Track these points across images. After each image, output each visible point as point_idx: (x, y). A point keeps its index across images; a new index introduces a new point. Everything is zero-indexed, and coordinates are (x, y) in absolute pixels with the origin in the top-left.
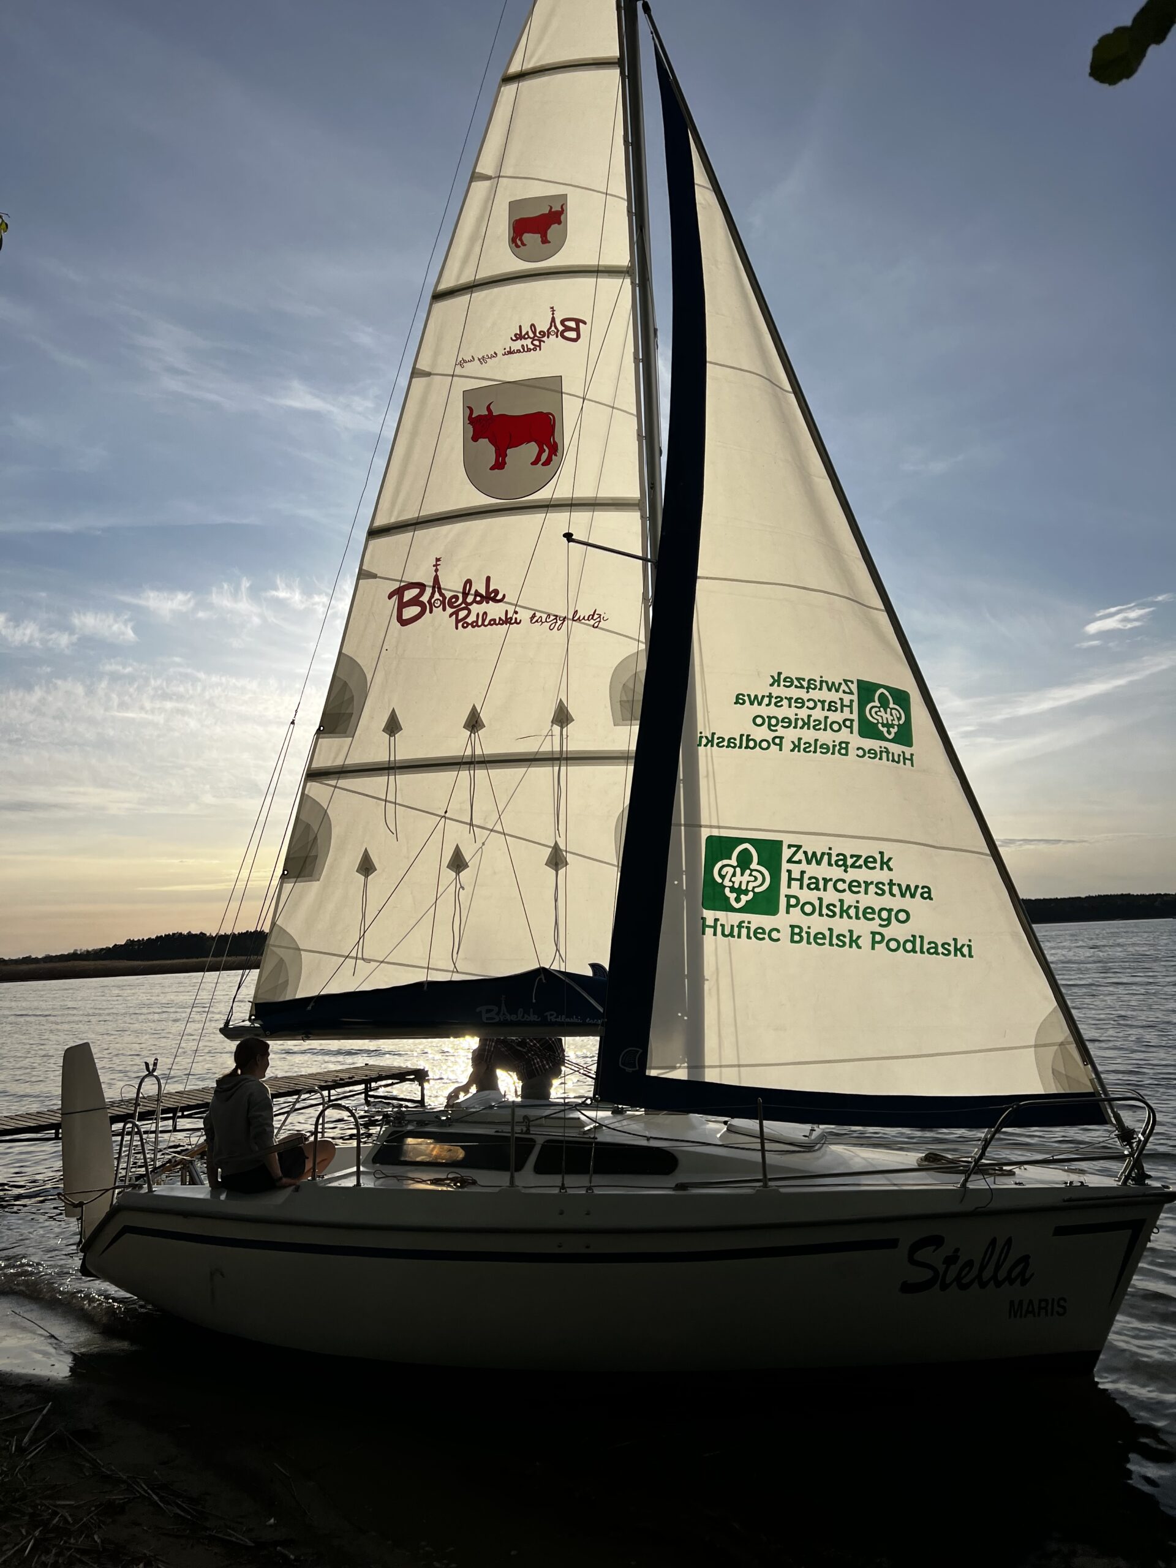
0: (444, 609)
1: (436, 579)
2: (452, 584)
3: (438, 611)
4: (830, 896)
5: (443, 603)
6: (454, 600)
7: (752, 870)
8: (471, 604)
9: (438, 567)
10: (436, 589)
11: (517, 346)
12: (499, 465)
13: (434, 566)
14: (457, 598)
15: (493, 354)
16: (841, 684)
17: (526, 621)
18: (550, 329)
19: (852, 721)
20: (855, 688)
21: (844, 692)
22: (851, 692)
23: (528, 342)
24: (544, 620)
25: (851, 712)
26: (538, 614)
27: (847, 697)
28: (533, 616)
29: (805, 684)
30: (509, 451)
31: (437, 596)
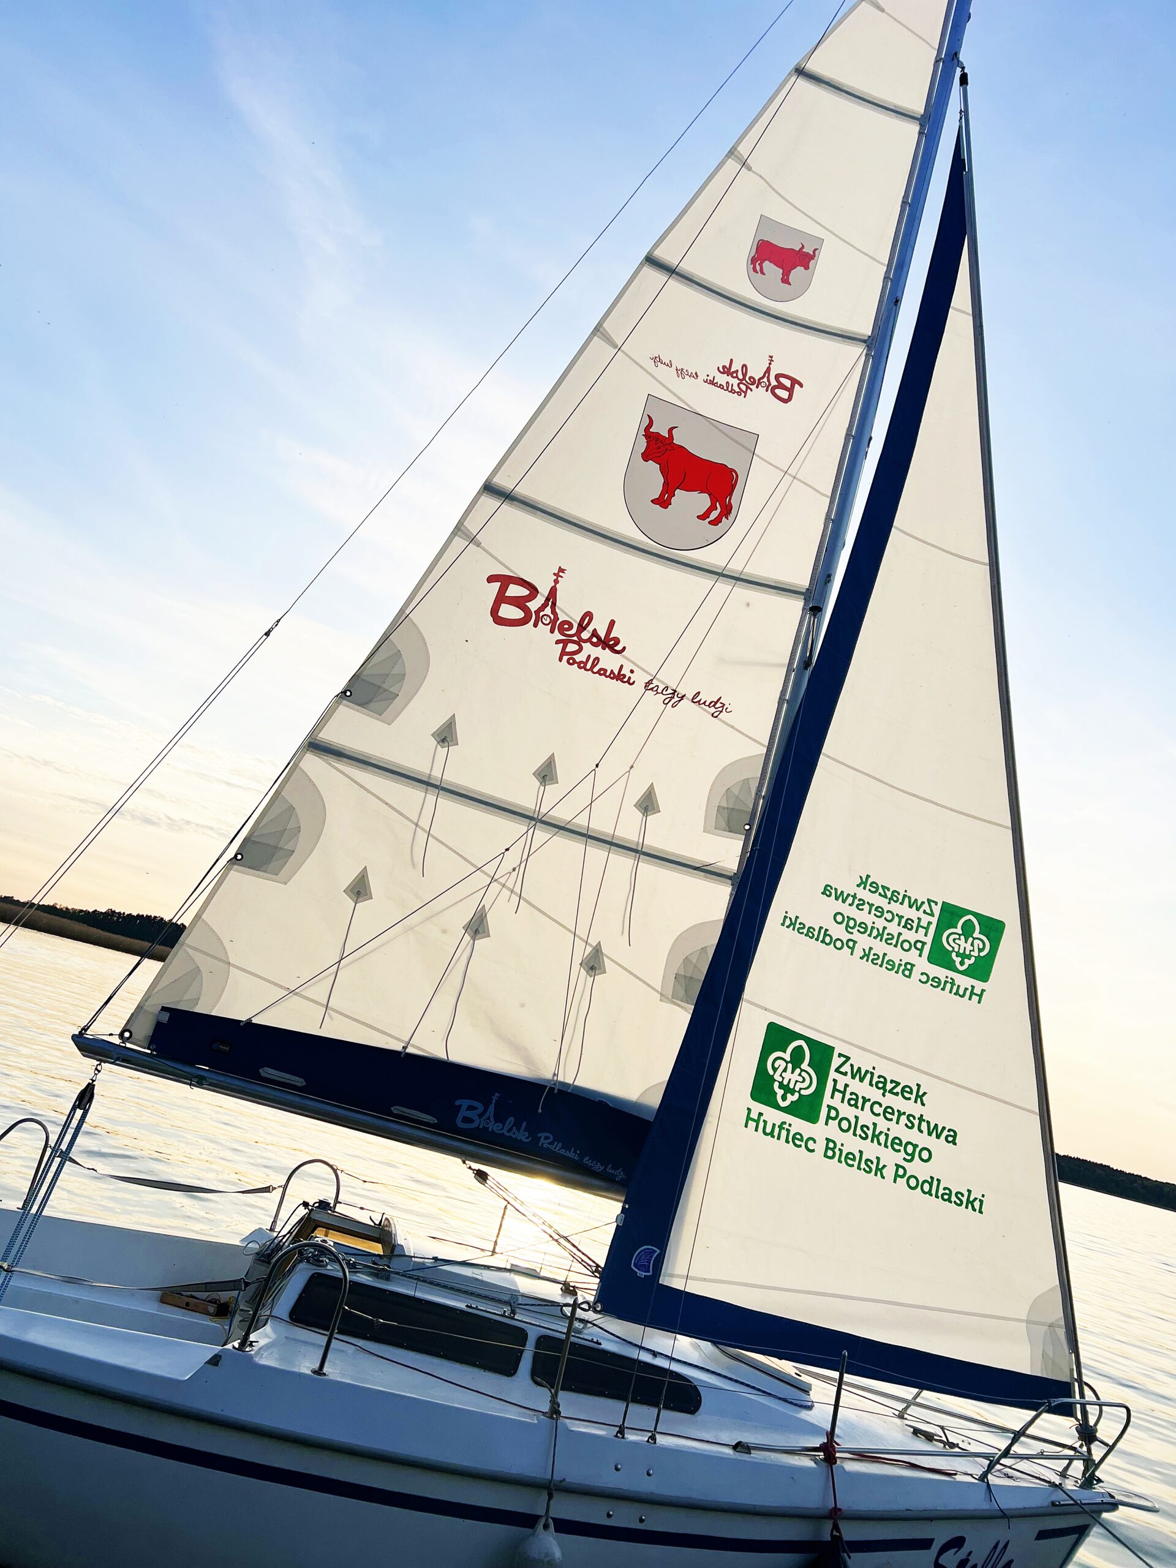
0: (552, 631)
1: (553, 592)
2: (570, 609)
3: (543, 629)
4: (866, 1118)
5: (553, 623)
6: (566, 626)
7: (802, 1070)
8: (585, 641)
9: (559, 578)
10: (550, 603)
11: (722, 379)
12: (663, 502)
13: (554, 574)
14: (571, 627)
15: (694, 373)
16: (923, 903)
17: (639, 686)
18: (763, 377)
19: (924, 944)
20: (937, 910)
21: (925, 912)
22: (932, 915)
23: (735, 382)
24: (660, 691)
25: (926, 935)
26: (655, 682)
27: (925, 920)
28: (650, 682)
29: (889, 894)
30: (678, 492)
31: (548, 611)
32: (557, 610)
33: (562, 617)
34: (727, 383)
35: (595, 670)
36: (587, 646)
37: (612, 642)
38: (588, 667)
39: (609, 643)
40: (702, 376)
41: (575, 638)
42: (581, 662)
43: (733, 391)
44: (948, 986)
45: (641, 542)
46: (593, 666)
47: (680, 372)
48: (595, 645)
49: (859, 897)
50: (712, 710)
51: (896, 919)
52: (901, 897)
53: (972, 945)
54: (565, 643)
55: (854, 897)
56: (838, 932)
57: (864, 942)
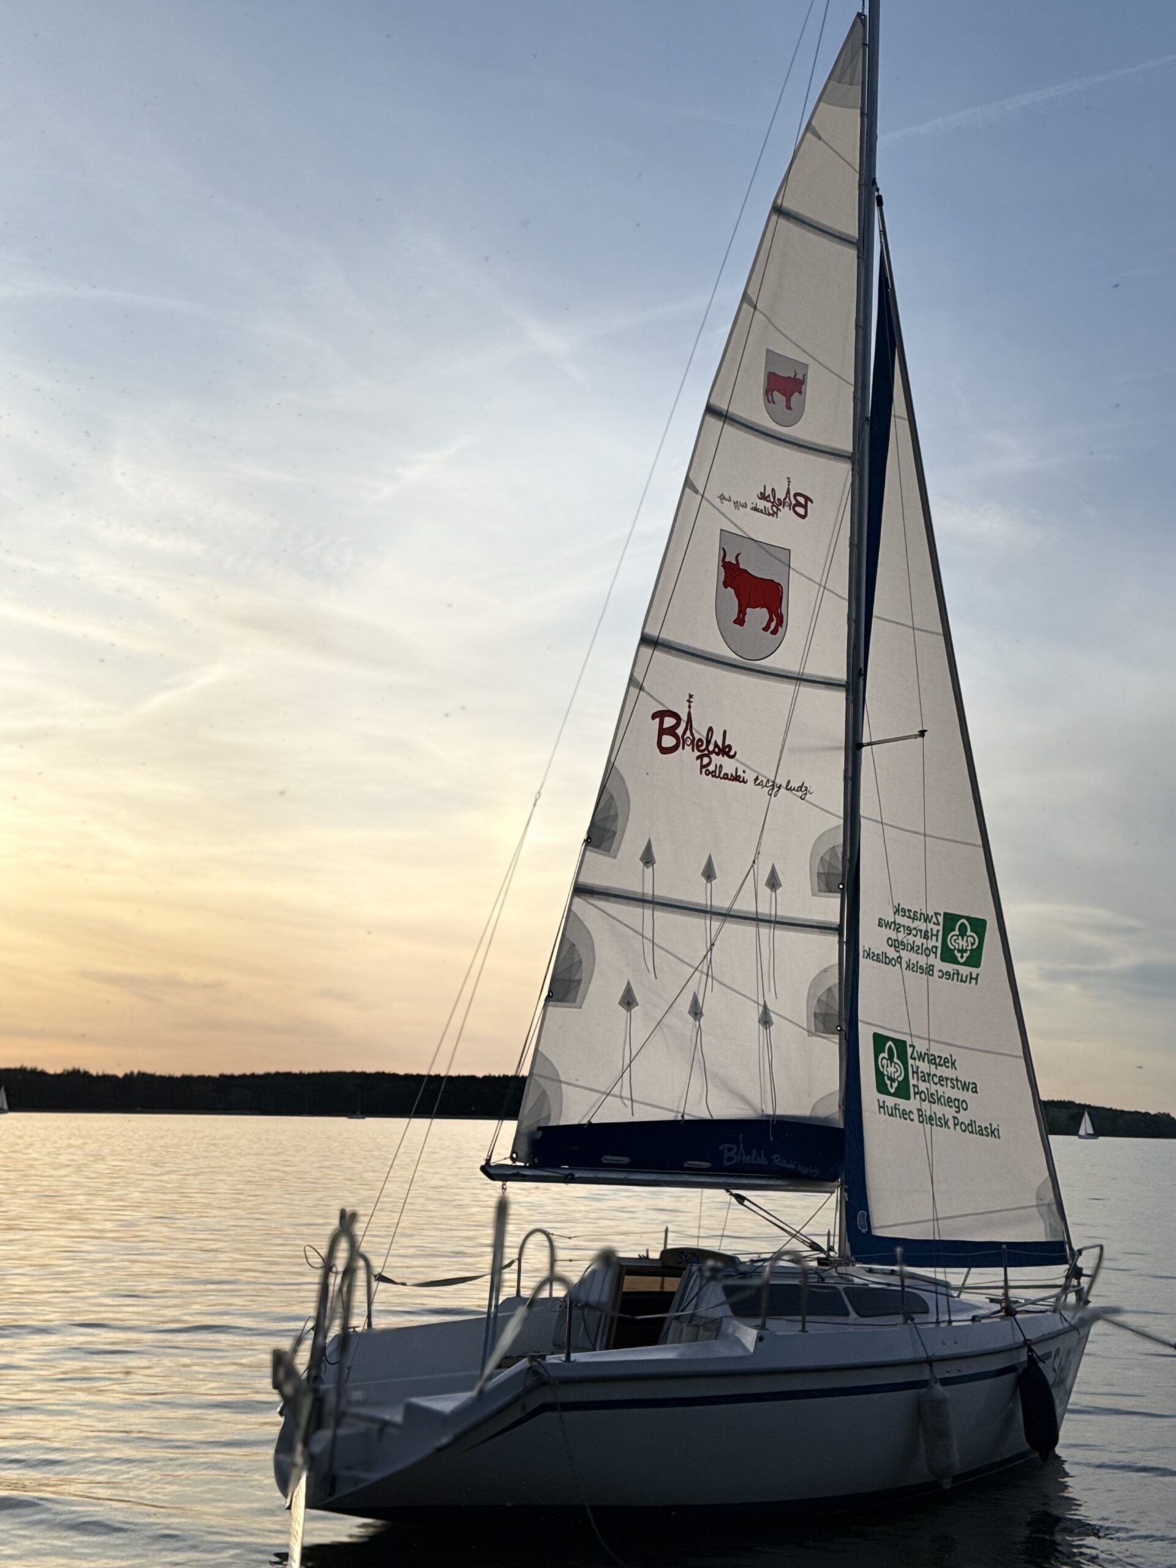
1: (689, 717)
2: (700, 728)
3: (688, 749)
4: (932, 1087)
5: (693, 742)
6: (700, 743)
8: (712, 753)
9: (691, 704)
10: (689, 727)
11: (762, 504)
13: (687, 700)
14: (703, 743)
15: (744, 503)
16: (932, 916)
17: (751, 782)
18: (785, 499)
19: (936, 947)
20: (941, 919)
21: (934, 923)
22: (938, 924)
23: (769, 505)
24: (764, 784)
25: (937, 940)
26: (761, 778)
27: (935, 928)
28: (757, 779)
29: (912, 915)
30: (747, 610)
31: (688, 734)
32: (694, 731)
33: (697, 737)
34: (765, 507)
35: (722, 776)
36: (713, 756)
37: (727, 750)
38: (717, 775)
39: (725, 751)
40: (750, 506)
41: (706, 752)
42: (713, 772)
43: (769, 514)
44: (956, 976)
45: (730, 658)
46: (720, 772)
47: (736, 504)
48: (718, 754)
49: (897, 922)
50: (800, 794)
51: (919, 933)
52: (919, 916)
53: (967, 941)
54: (700, 757)
55: (895, 923)
56: (892, 953)
57: (905, 955)
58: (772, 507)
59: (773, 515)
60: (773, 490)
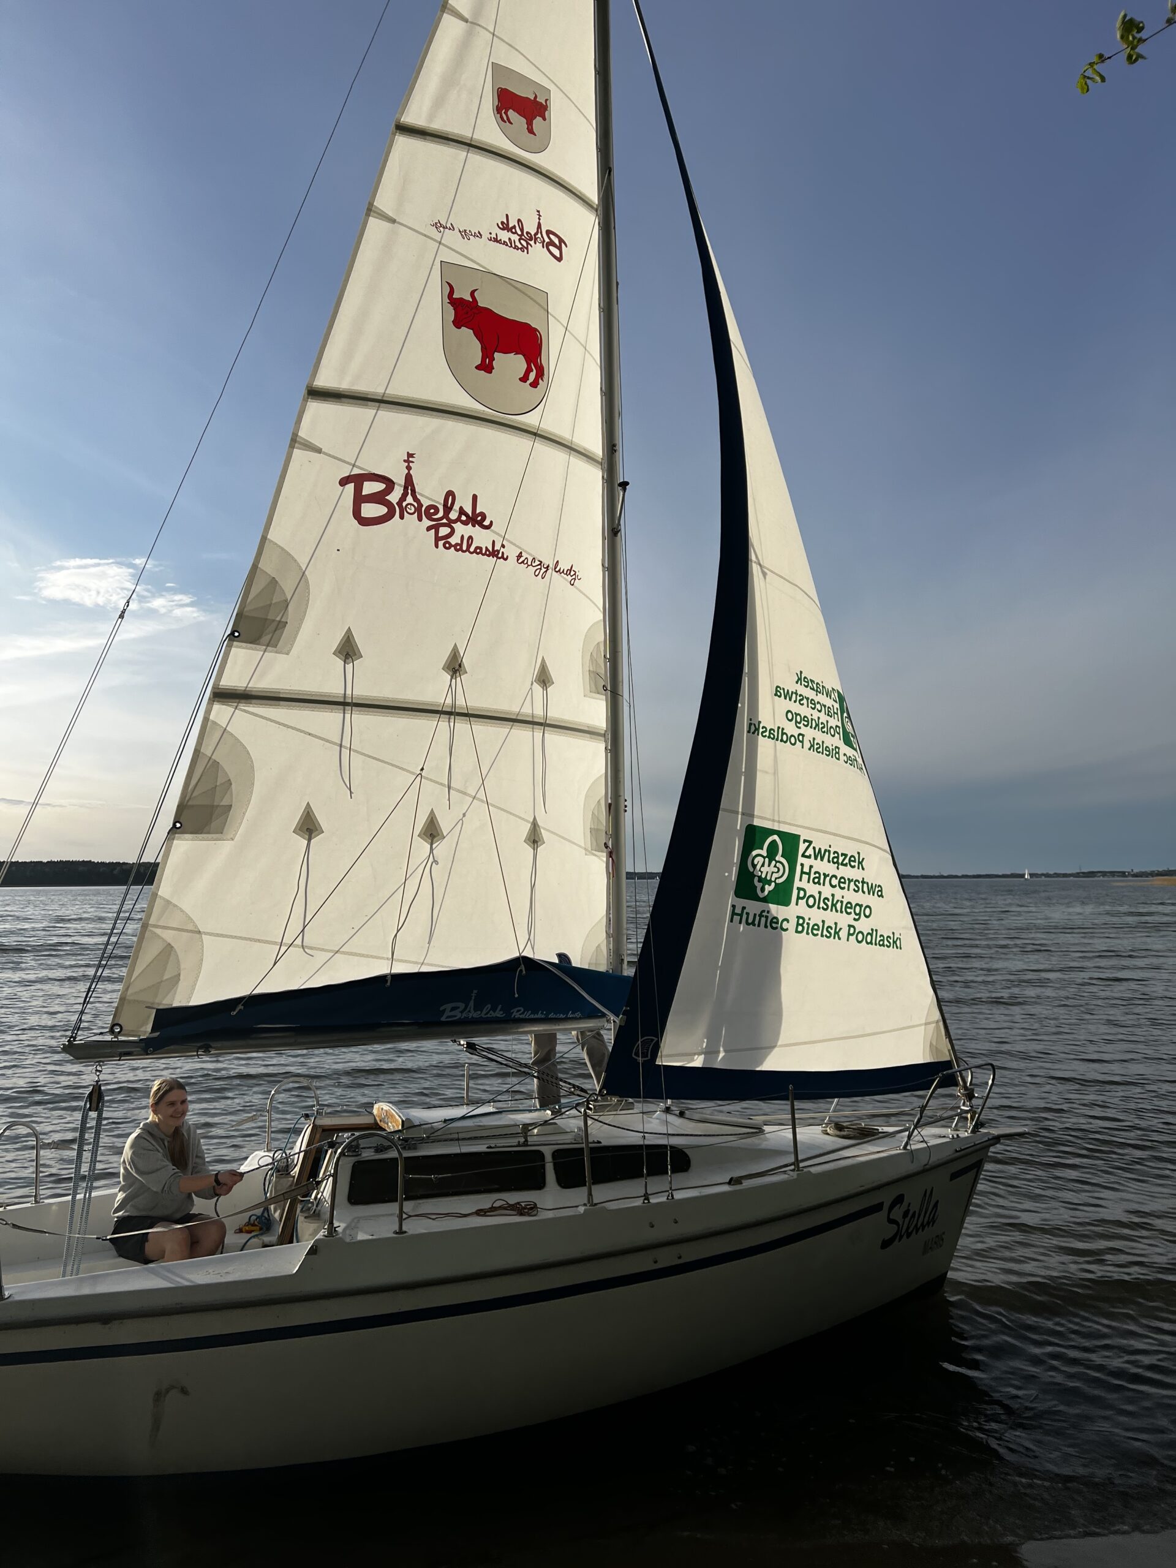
0: (420, 519)
1: (409, 480)
2: (430, 492)
3: (411, 519)
4: (827, 891)
5: (418, 510)
6: (432, 511)
7: (777, 862)
8: (455, 521)
9: (411, 464)
10: (409, 491)
11: (504, 236)
12: (486, 366)
13: (405, 461)
14: (437, 511)
15: (477, 232)
17: (512, 559)
18: (537, 233)
23: (515, 238)
24: (529, 563)
28: (523, 556)
30: (497, 355)
31: (410, 499)
32: (418, 497)
33: (426, 503)
34: (510, 239)
35: (472, 549)
36: (458, 526)
37: (479, 518)
38: (464, 548)
39: (477, 519)
40: (486, 235)
41: (445, 521)
42: (457, 544)
43: (516, 248)
45: (476, 411)
46: (469, 546)
47: (465, 234)
48: (465, 523)
54: (436, 527)
58: (519, 240)
59: (522, 249)
60: (519, 221)
